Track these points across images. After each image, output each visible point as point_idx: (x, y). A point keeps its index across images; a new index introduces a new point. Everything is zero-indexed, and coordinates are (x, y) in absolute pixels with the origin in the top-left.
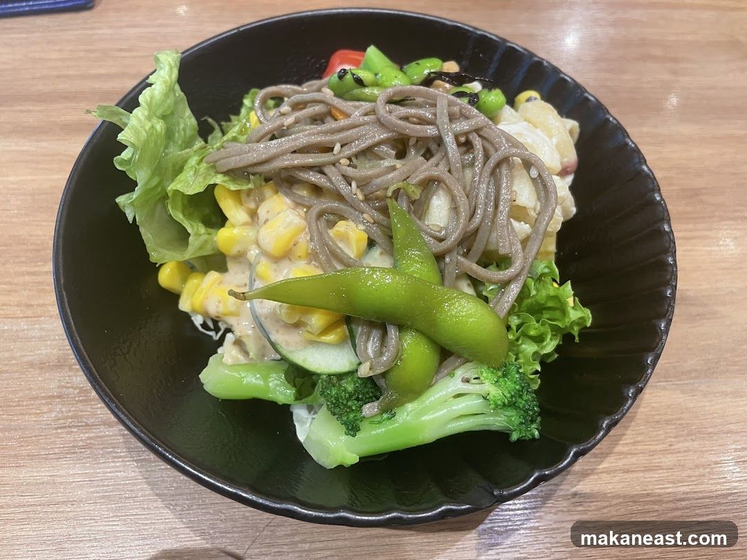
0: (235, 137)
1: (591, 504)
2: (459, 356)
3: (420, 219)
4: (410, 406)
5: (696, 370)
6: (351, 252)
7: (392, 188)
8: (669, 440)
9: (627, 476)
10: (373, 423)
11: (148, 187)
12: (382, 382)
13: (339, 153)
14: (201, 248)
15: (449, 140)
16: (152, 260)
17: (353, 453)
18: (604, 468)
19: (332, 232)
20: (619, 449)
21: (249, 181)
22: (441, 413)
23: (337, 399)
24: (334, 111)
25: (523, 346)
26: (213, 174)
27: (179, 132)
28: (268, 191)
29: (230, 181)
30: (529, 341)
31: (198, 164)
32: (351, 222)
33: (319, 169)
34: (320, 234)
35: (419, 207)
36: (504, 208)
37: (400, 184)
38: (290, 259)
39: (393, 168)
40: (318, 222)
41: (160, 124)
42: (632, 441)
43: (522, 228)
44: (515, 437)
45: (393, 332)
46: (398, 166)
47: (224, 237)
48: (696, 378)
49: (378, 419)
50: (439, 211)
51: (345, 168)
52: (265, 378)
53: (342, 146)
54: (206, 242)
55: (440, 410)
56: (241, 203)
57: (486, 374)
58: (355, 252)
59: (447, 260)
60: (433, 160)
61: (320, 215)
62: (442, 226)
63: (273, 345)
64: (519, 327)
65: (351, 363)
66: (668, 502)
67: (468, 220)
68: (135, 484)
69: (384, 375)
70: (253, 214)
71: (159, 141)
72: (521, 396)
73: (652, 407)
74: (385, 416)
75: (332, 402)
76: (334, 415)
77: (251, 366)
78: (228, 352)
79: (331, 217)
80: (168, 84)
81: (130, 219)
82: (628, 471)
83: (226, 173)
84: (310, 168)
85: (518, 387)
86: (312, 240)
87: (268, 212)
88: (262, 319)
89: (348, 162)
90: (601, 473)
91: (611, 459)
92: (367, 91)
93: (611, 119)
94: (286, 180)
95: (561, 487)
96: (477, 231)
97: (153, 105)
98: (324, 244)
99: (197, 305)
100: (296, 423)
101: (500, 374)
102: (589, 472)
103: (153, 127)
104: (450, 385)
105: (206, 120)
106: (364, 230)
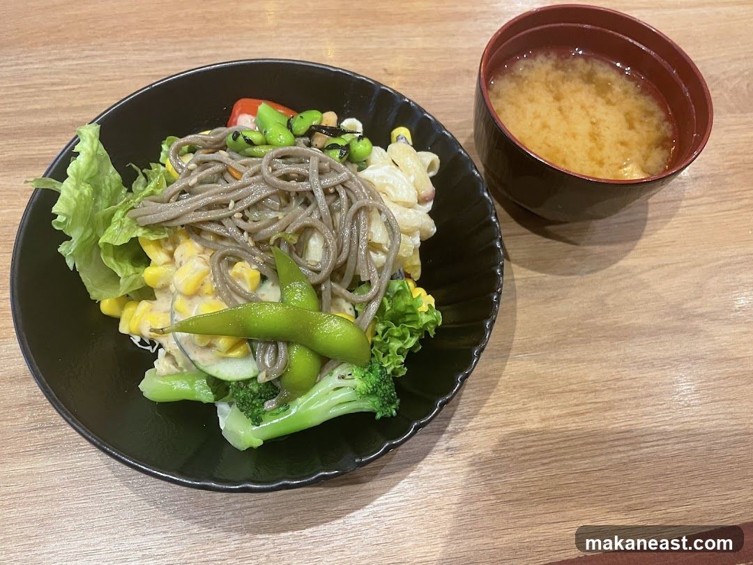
0: (152, 191)
1: (460, 455)
2: (335, 360)
3: (301, 257)
4: (300, 400)
5: (547, 343)
6: (247, 288)
7: (274, 238)
8: (523, 400)
9: (489, 431)
10: (272, 414)
11: (84, 239)
12: (278, 384)
13: (234, 208)
14: (131, 286)
15: (319, 193)
16: (92, 298)
17: (257, 438)
18: (470, 427)
19: (231, 272)
20: (483, 410)
21: (164, 232)
22: (324, 403)
23: (244, 399)
24: (230, 169)
25: (391, 344)
26: (135, 227)
27: (105, 188)
28: (182, 238)
29: (150, 233)
30: (396, 340)
31: (123, 217)
32: (246, 262)
33: (219, 222)
34: (222, 275)
35: (299, 248)
36: (363, 246)
37: (280, 235)
38: (200, 296)
39: (277, 220)
40: (221, 264)
41: (87, 189)
42: (494, 403)
43: (379, 258)
44: (378, 416)
45: (282, 347)
46: (280, 217)
47: (149, 274)
48: (546, 349)
49: (277, 411)
50: (316, 250)
51: (238, 221)
52: (191, 384)
53: (235, 202)
54: (135, 279)
55: (324, 400)
56: (161, 247)
57: (356, 372)
58: (250, 287)
59: (323, 288)
60: (309, 210)
61: (222, 257)
62: (318, 260)
63: (193, 362)
64: (384, 331)
65: (255, 371)
66: (519, 449)
67: (336, 257)
68: (97, 470)
69: (279, 379)
70: (171, 255)
71: (88, 203)
72: (380, 387)
73: (512, 375)
74: (281, 409)
75: (240, 402)
76: (243, 411)
77: (179, 375)
78: (161, 364)
79: (232, 259)
80: (91, 154)
81: (71, 267)
82: (489, 428)
83: (146, 227)
84: (212, 221)
85: (378, 380)
86: (215, 280)
87: (182, 255)
88: (182, 343)
89: (241, 215)
90: (469, 430)
91: (478, 418)
92: (256, 150)
93: (462, 152)
94: (194, 230)
95: (438, 444)
96: (346, 262)
97: (80, 173)
98: (225, 283)
99: (134, 328)
100: (219, 416)
101: (366, 370)
102: (459, 430)
103: (81, 194)
104: (330, 381)
105: (131, 166)
106: (256, 269)
